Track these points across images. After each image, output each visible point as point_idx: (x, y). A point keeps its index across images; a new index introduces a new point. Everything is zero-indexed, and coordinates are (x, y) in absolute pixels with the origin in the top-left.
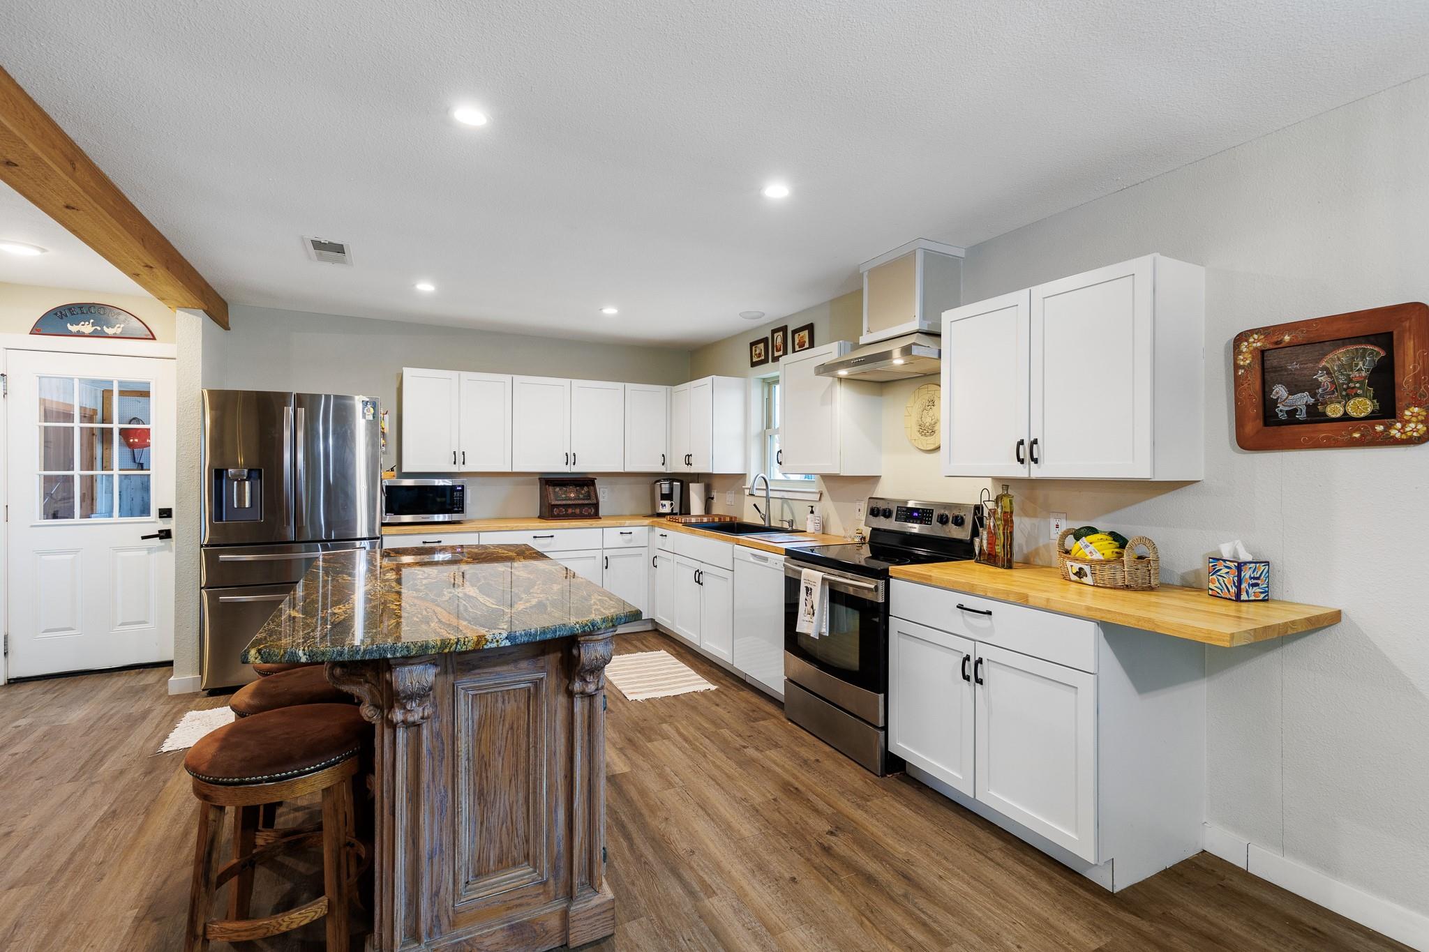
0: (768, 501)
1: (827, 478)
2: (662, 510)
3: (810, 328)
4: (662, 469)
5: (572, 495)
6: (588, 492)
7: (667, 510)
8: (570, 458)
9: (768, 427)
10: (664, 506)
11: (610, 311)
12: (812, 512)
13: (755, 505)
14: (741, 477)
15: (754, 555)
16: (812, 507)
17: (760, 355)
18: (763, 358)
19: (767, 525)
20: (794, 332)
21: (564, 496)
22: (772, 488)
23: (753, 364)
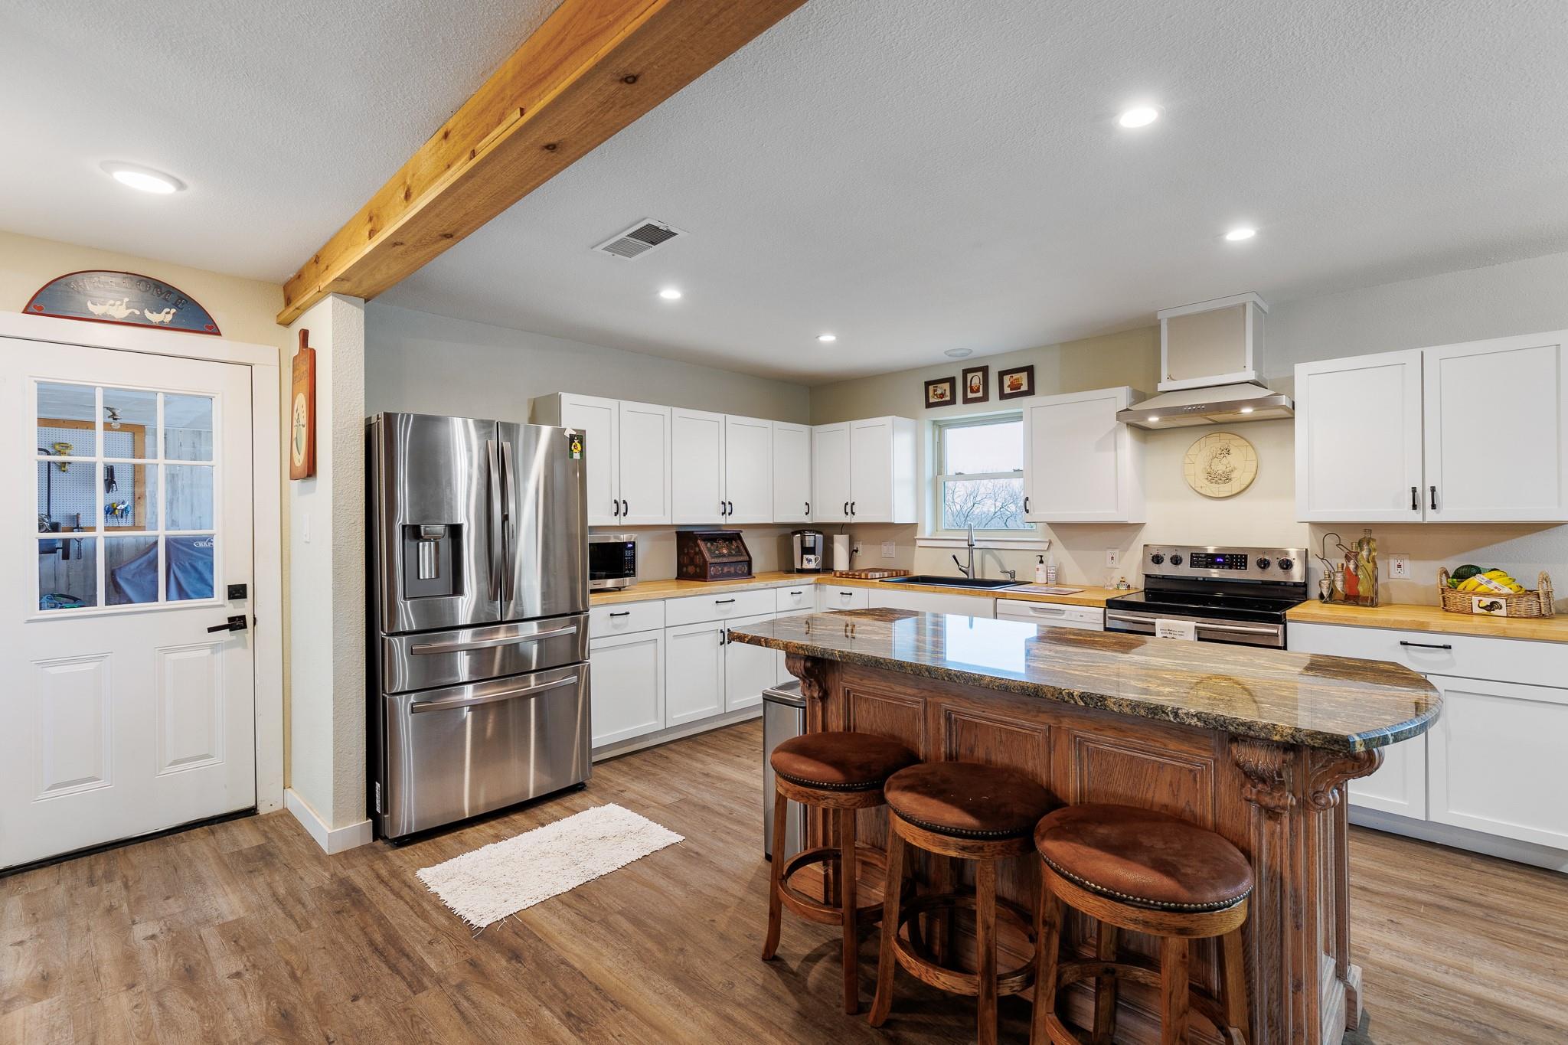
0: (971, 553)
1: (1054, 526)
2: (806, 566)
3: (1030, 370)
4: (807, 520)
5: (725, 551)
6: (737, 547)
7: (812, 566)
8: (727, 508)
9: (940, 473)
10: (809, 561)
11: (828, 338)
12: (1041, 562)
13: (954, 557)
14: (912, 527)
15: (1034, 609)
16: (1041, 556)
17: (942, 395)
18: (948, 398)
19: (971, 577)
20: (1002, 374)
21: (717, 552)
22: (977, 538)
23: (929, 405)
